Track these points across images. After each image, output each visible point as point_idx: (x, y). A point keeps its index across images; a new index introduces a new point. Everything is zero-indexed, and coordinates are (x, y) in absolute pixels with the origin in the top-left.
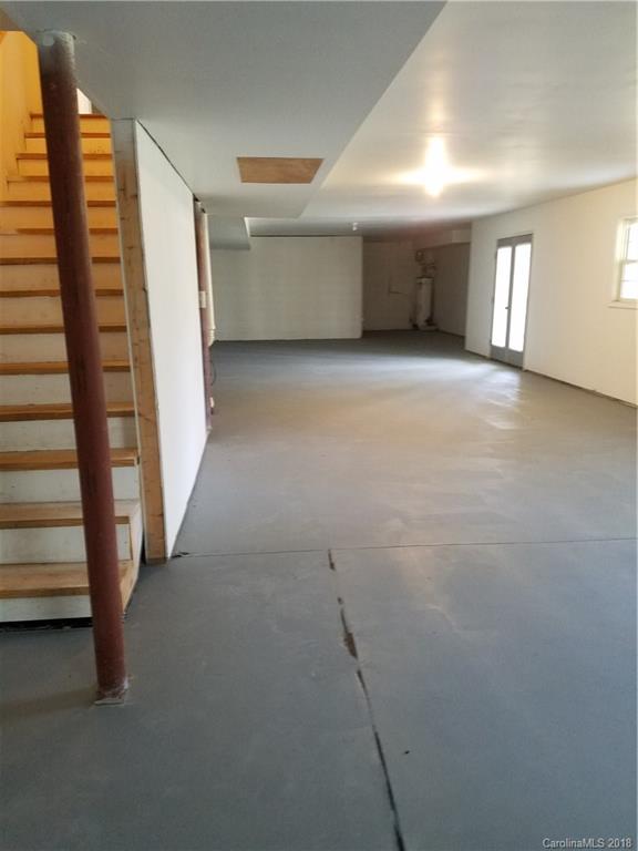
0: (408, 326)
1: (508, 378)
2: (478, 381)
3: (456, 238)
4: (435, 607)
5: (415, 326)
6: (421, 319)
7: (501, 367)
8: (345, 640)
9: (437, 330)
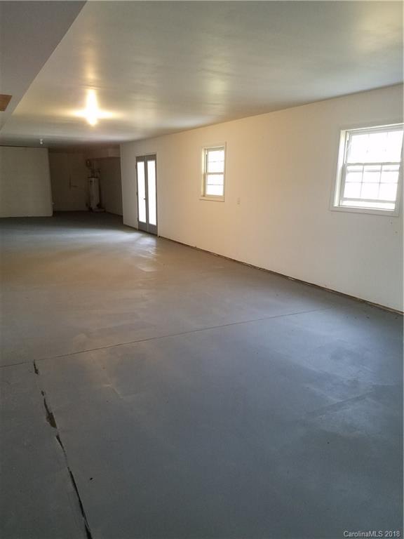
0: (86, 209)
1: (149, 241)
2: (133, 243)
3: (111, 154)
4: (108, 385)
5: (91, 209)
6: (94, 205)
7: (144, 235)
8: (48, 418)
9: (105, 211)
